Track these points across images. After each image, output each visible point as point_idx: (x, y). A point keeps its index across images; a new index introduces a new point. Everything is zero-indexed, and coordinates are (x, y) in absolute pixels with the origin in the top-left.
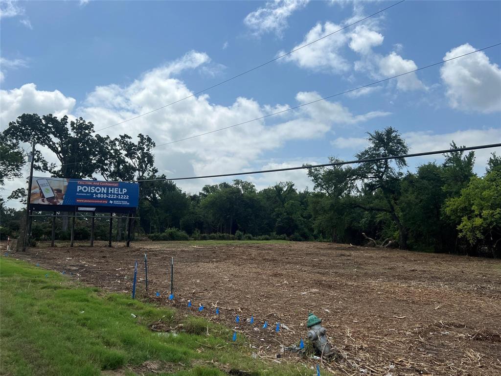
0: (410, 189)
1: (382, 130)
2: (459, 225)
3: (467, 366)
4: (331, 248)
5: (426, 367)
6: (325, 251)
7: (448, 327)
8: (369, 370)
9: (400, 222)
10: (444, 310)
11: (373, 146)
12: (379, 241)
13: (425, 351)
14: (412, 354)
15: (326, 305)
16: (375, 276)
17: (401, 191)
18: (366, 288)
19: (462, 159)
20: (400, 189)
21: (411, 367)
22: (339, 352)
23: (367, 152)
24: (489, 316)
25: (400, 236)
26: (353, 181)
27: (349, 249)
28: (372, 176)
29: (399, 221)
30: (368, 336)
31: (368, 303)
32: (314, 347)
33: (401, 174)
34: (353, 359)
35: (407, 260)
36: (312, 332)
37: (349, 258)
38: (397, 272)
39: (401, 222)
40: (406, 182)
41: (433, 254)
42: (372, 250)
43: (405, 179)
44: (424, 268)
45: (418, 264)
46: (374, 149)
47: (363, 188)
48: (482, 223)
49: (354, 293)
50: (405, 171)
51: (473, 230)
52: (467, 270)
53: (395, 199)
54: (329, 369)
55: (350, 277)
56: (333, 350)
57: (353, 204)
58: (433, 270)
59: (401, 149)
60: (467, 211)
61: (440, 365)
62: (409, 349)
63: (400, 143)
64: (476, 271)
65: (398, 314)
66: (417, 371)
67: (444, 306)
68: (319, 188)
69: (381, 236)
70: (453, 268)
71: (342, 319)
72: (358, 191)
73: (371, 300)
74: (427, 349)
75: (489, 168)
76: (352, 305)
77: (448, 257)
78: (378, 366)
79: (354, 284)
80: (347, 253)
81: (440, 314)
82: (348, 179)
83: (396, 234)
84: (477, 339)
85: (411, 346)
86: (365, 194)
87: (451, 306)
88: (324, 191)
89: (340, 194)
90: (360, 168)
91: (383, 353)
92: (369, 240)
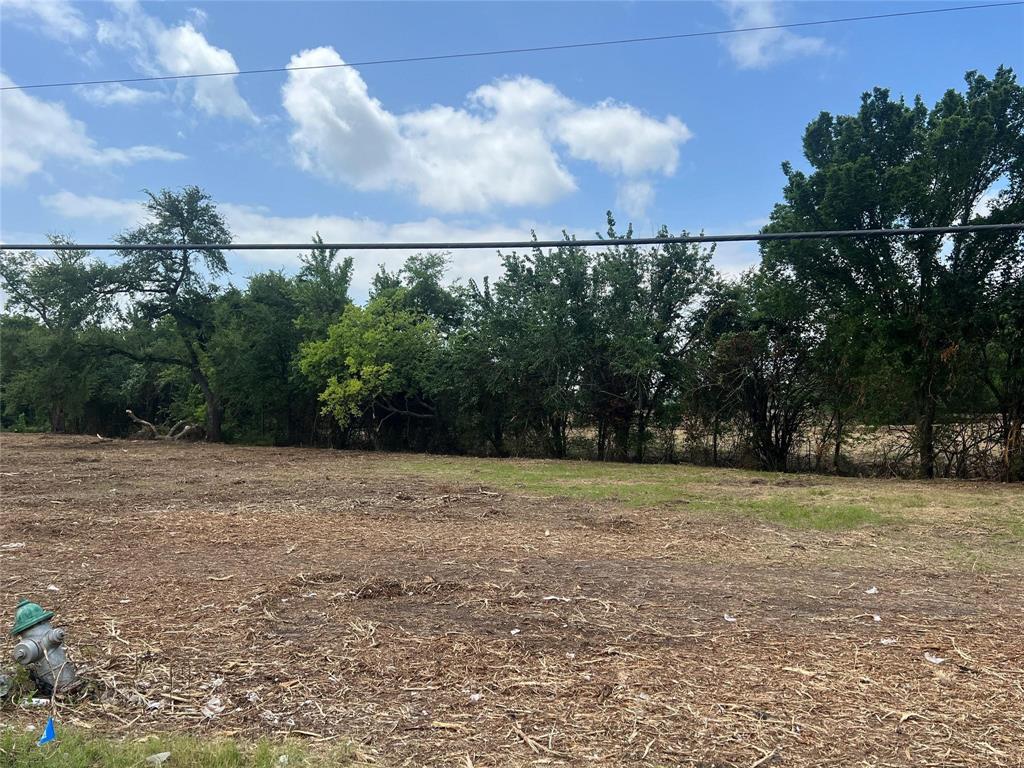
0: (234, 320)
1: (179, 192)
2: (323, 392)
3: (354, 650)
4: (47, 446)
5: (283, 667)
6: (34, 454)
7: (315, 581)
8: (170, 700)
9: (211, 388)
10: (304, 552)
11: (157, 221)
12: (162, 427)
13: (276, 637)
14: (254, 647)
15: (49, 575)
16: (162, 499)
17: (214, 322)
18: (142, 527)
19: (332, 269)
20: (213, 319)
21: (256, 674)
22: (96, 676)
23: (143, 233)
24: (378, 553)
25: (208, 415)
26: (108, 296)
27: (95, 445)
28: (153, 288)
29: (207, 385)
30: (159, 629)
31: (151, 558)
32: (33, 677)
33: (215, 288)
34: (130, 686)
35: (223, 462)
36: (29, 644)
37: (95, 465)
38: (205, 488)
39: (212, 385)
40: (225, 304)
41: (272, 449)
42: (147, 446)
43: (223, 298)
44: (258, 476)
45: (247, 469)
46: (161, 230)
47: (129, 313)
48: (361, 389)
49: (116, 540)
50: (223, 283)
51: (345, 401)
52: (333, 475)
53: (201, 339)
54: (75, 721)
55: (103, 507)
56: (81, 675)
57: (106, 347)
58: (276, 479)
59: (218, 236)
60: (337, 367)
61: (308, 658)
62: (248, 639)
63: (216, 224)
64: (349, 475)
65: (216, 572)
66: (269, 678)
67: (302, 546)
68: (22, 305)
69: (167, 415)
70: (311, 473)
71: (94, 602)
72: (121, 318)
73: (157, 551)
74: (280, 632)
75: (374, 291)
76: (113, 567)
77: (300, 452)
78: (189, 688)
79: (112, 523)
80: (91, 454)
81: (296, 562)
82: (97, 289)
83: (200, 411)
84: (365, 597)
85: (251, 633)
86: (136, 325)
87: (315, 543)
88: (34, 314)
89: (77, 323)
90: (126, 267)
91: (196, 657)
92: (140, 425)
